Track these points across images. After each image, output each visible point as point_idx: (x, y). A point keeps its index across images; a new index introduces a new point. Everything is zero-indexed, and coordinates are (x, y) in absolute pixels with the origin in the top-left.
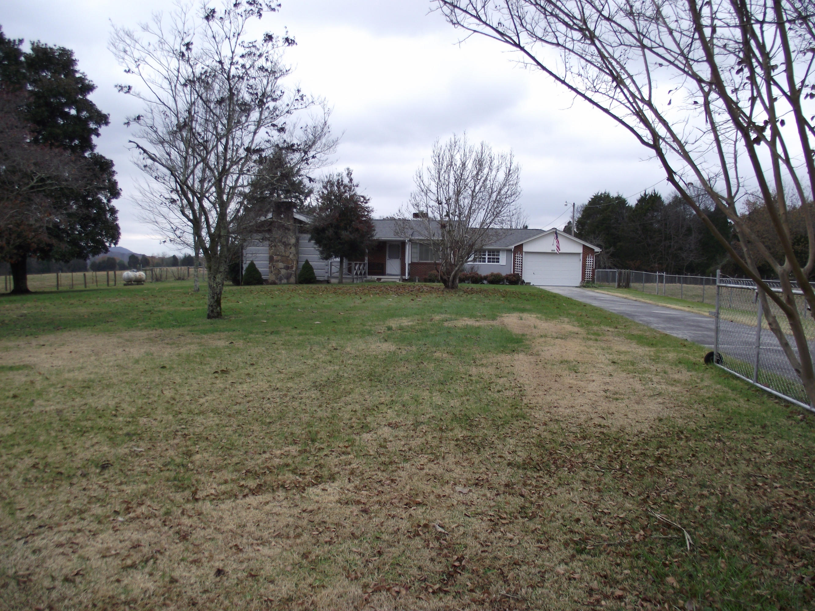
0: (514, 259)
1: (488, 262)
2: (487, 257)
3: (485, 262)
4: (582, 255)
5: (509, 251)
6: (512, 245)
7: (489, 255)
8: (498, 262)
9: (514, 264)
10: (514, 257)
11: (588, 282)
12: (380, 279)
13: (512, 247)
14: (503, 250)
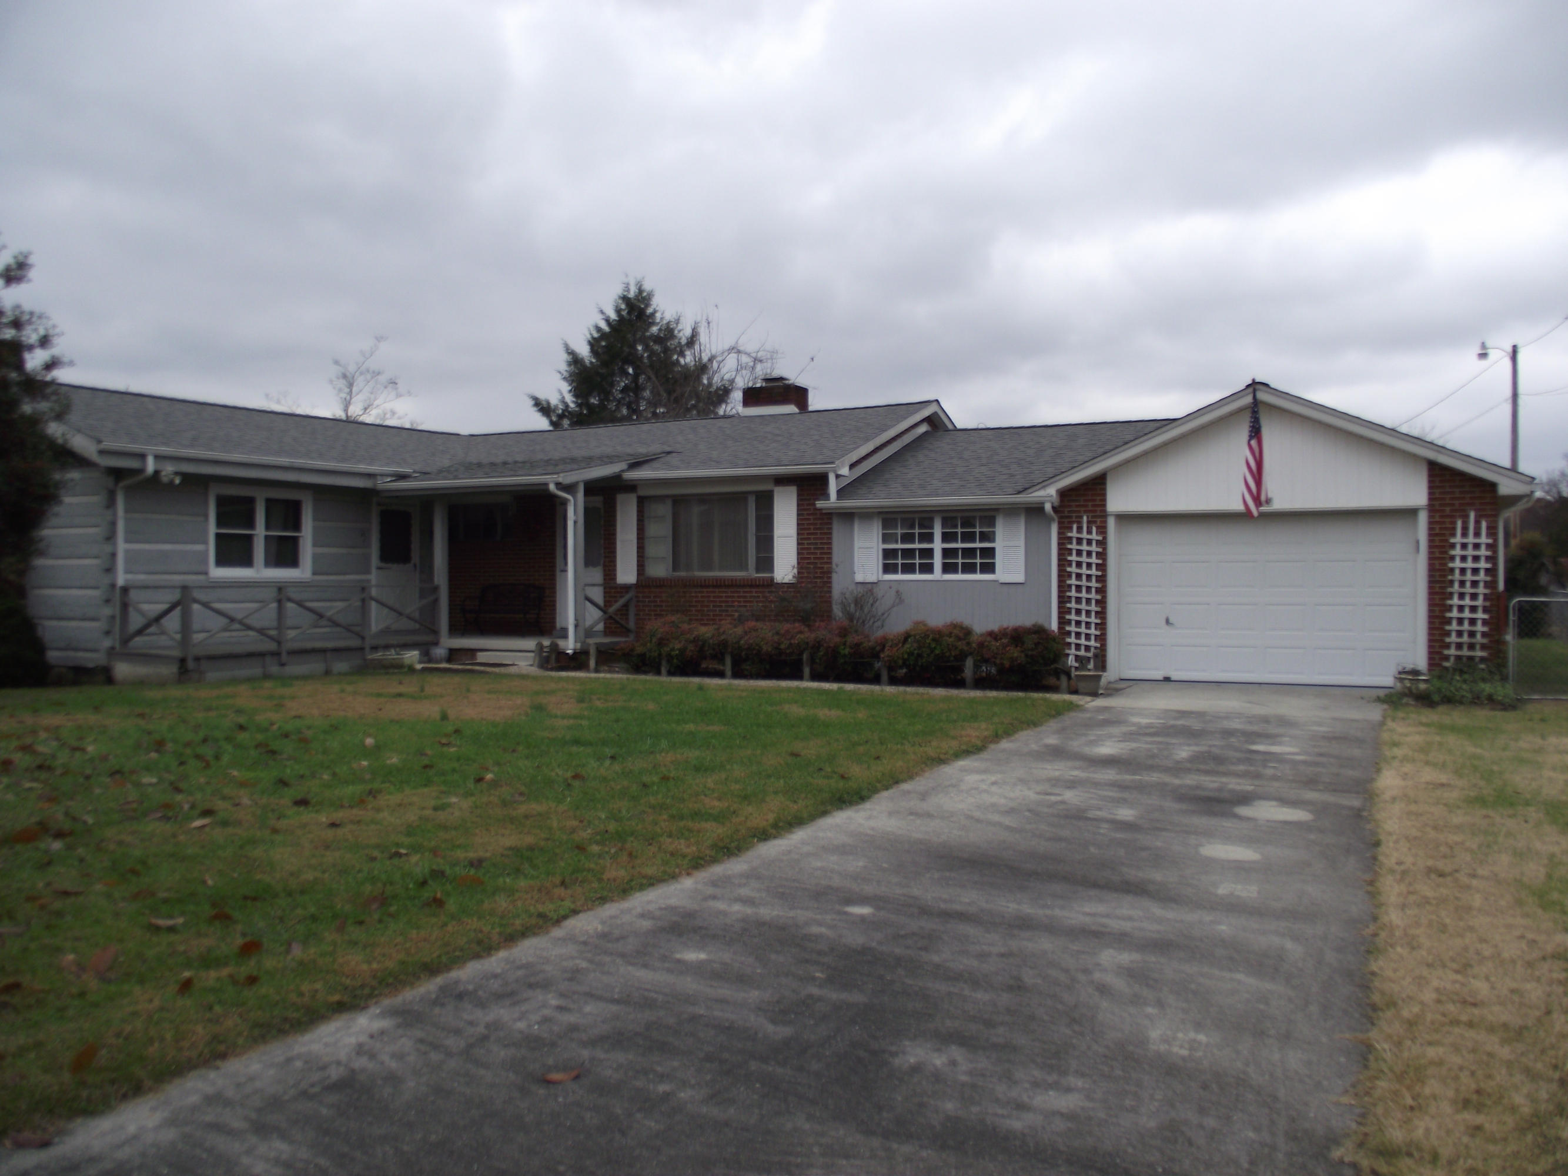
0: (1063, 552)
1: (947, 568)
2: (938, 546)
3: (928, 568)
4: (1423, 518)
5: (1034, 511)
6: (1044, 483)
7: (946, 537)
8: (989, 568)
9: (1063, 575)
10: (1063, 542)
11: (1465, 665)
12: (472, 652)
13: (1048, 494)
14: (1012, 511)
